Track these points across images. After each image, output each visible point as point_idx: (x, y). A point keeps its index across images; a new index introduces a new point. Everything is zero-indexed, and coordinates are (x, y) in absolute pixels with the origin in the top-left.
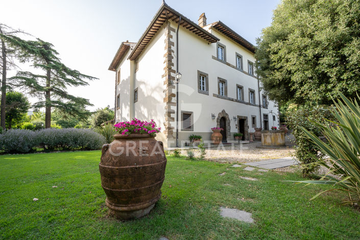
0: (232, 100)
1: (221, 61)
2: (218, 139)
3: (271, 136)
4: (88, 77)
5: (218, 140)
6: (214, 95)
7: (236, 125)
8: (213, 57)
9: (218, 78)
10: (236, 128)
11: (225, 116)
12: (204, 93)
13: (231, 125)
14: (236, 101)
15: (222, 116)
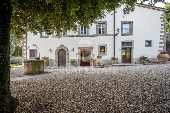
7: (76, 54)
10: (77, 56)
11: (63, 49)
12: (44, 37)
13: (70, 54)
14: (77, 36)
15: (60, 49)
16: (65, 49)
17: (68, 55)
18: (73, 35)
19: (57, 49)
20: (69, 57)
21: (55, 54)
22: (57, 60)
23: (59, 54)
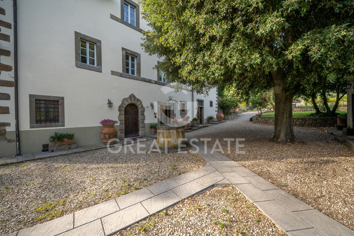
0: (150, 81)
1: (130, 26)
2: (107, 136)
3: (163, 134)
5: (106, 138)
6: (113, 73)
8: (113, 17)
9: (123, 49)
10: (155, 117)
11: (135, 102)
12: (90, 69)
13: (145, 113)
14: (156, 83)
15: (130, 102)
16: (138, 104)
17: (143, 115)
20: (145, 119)
21: (118, 113)
23: (125, 114)
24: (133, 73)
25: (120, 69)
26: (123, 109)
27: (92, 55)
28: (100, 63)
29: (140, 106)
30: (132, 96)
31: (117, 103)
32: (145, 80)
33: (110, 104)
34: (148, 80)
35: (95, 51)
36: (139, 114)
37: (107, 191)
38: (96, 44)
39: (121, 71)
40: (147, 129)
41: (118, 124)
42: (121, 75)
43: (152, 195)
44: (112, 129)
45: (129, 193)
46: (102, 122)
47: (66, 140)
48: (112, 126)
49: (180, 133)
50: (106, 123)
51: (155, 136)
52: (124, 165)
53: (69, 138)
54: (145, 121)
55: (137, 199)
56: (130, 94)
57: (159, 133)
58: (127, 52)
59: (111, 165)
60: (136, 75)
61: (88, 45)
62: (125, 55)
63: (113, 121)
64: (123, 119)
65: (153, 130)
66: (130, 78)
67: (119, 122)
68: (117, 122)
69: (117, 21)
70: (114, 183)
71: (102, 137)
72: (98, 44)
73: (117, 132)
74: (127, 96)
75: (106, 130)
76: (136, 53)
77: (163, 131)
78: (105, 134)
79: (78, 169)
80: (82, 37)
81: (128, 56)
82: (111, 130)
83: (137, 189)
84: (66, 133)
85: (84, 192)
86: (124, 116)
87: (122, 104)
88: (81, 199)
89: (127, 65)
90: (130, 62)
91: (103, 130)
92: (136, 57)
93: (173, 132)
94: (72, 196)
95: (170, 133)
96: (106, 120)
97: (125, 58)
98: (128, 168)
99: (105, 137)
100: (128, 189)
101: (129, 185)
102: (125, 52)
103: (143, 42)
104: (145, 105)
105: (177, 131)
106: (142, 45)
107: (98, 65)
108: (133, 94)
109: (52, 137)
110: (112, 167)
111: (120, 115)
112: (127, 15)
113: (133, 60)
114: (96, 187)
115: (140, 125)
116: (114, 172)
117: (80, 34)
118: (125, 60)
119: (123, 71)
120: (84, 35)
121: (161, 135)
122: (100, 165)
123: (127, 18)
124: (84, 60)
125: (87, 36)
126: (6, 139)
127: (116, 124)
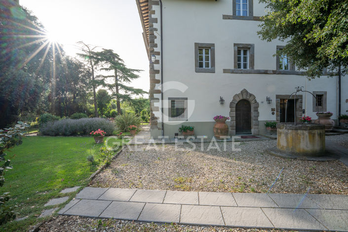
0: (266, 72)
2: (219, 131)
3: (287, 134)
4: (137, 70)
5: (218, 133)
6: (225, 71)
7: (273, 110)
8: (226, 17)
9: (235, 45)
10: (273, 114)
11: (248, 98)
12: (205, 71)
13: (260, 110)
14: (274, 72)
15: (241, 98)
16: (250, 99)
17: (256, 111)
18: (267, 71)
19: (234, 99)
20: (258, 116)
21: (229, 109)
22: (235, 123)
23: (237, 110)
24: (245, 67)
25: (231, 66)
26: (235, 105)
27: (207, 59)
28: (213, 65)
29: (253, 102)
30: (245, 92)
31: (228, 100)
32: (259, 72)
33: (222, 101)
34: (263, 72)
35: (210, 55)
36: (252, 111)
37: (223, 183)
38: (210, 48)
39: (232, 68)
40: (262, 127)
41: (229, 120)
42: (232, 72)
43: (276, 206)
44: (224, 124)
45: (245, 192)
46: (215, 117)
47: (188, 131)
48: (224, 122)
49: (316, 136)
50: (219, 119)
51: (273, 136)
52: (237, 162)
53: (191, 130)
54: (259, 117)
55: (256, 202)
56: (241, 90)
57: (281, 133)
58: (239, 46)
59: (224, 159)
60: (248, 68)
61: (204, 51)
62: (237, 50)
63: (224, 117)
64: (234, 115)
65: (270, 129)
66: (242, 73)
67: (230, 118)
68: (228, 118)
69: (229, 19)
70: (229, 177)
71: (215, 131)
72: (212, 48)
73: (228, 128)
74: (239, 92)
75: (218, 126)
76: (250, 44)
77: (286, 131)
78: (217, 129)
79: (198, 156)
80: (200, 46)
81: (240, 50)
82: (222, 126)
83: (254, 191)
84: (188, 126)
85: (204, 177)
86: (235, 112)
87: (233, 100)
88: (202, 182)
89: (239, 60)
90: (242, 56)
91: (216, 125)
92: (249, 48)
93: (303, 134)
94: (195, 177)
95: (297, 134)
96: (218, 117)
97: (237, 53)
98: (242, 167)
99: (217, 131)
100: (244, 188)
101: (245, 184)
102: (236, 47)
103: (260, 29)
104: (258, 100)
105: (310, 133)
106: (259, 33)
107: (212, 67)
108: (245, 89)
109: (180, 129)
110: (225, 161)
111: (231, 111)
112: (239, 8)
113: (245, 53)
114: (214, 176)
115: (253, 122)
116: (227, 166)
117: (199, 44)
118: (237, 56)
119: (235, 67)
120: (201, 44)
121: (283, 135)
122: (215, 157)
123: (239, 11)
124: (201, 65)
125: (203, 44)
126: (157, 127)
127: (227, 120)
